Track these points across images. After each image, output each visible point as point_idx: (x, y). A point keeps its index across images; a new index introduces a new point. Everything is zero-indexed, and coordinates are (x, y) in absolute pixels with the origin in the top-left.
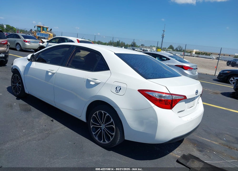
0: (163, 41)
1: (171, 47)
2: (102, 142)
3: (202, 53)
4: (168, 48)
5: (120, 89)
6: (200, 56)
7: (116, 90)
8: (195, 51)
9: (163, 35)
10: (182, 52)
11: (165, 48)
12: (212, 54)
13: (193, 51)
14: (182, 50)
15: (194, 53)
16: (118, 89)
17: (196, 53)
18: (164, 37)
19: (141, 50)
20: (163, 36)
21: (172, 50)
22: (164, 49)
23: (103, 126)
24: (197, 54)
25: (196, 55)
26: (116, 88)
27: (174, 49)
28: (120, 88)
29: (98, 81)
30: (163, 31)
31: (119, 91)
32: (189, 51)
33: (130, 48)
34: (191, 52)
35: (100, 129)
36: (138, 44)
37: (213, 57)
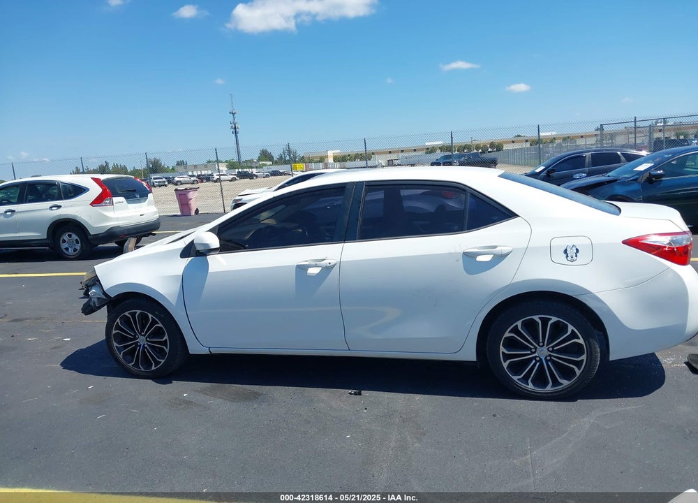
0: (240, 142)
1: (265, 155)
2: (549, 388)
3: (349, 155)
4: (259, 160)
5: (577, 250)
6: (349, 164)
7: (567, 256)
8: (331, 154)
9: (235, 125)
10: (299, 162)
11: (252, 161)
12: (373, 154)
13: (327, 157)
14: (296, 158)
15: (331, 160)
16: (571, 252)
17: (336, 159)
18: (237, 130)
19: (193, 179)
20: (235, 128)
21: (271, 163)
22: (249, 164)
23: (543, 352)
24: (339, 161)
25: (338, 164)
26: (565, 251)
27: (275, 159)
28: (574, 249)
29: (501, 249)
30: (230, 113)
31: (576, 256)
32: (316, 157)
33: (159, 178)
34: (322, 160)
35: (534, 361)
36: (168, 162)
37: (380, 161)
